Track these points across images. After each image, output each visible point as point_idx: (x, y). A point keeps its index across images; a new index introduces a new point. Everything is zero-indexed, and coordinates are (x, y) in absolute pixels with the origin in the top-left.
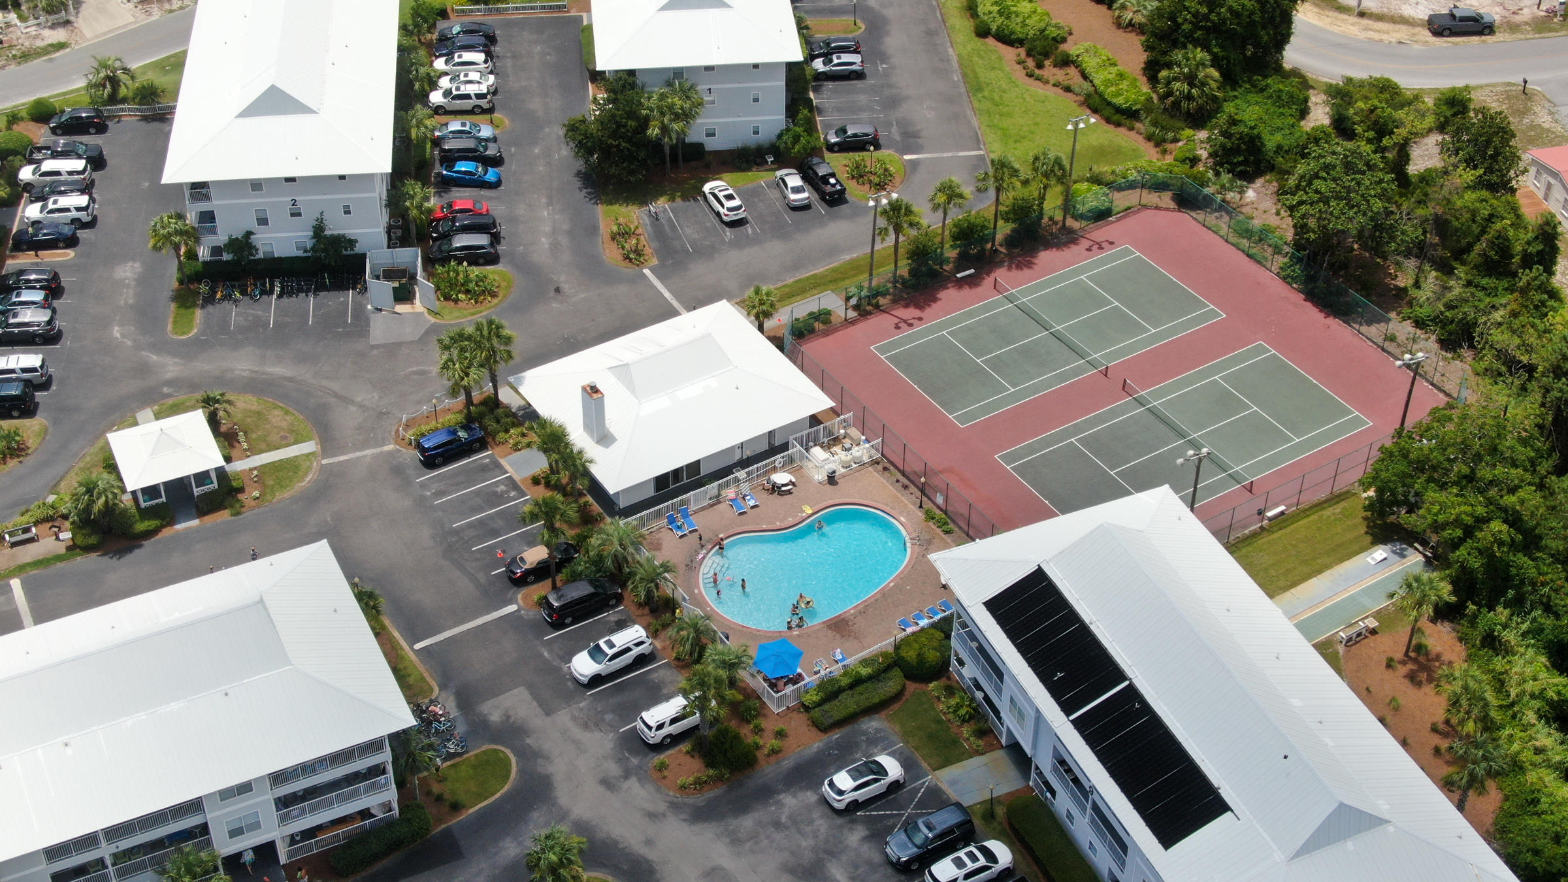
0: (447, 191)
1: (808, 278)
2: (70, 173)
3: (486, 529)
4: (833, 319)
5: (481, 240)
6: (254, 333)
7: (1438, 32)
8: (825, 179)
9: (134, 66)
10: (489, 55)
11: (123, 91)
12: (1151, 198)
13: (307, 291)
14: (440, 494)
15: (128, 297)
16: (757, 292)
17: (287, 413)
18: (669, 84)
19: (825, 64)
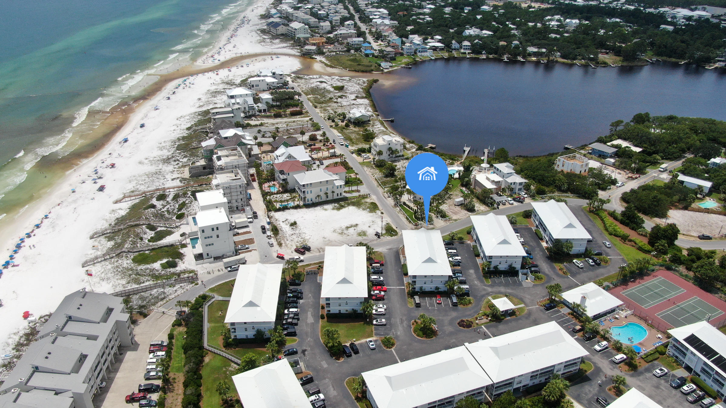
2: (454, 252)
3: (564, 322)
4: (610, 287)
5: (537, 269)
6: (500, 284)
7: (701, 239)
8: (596, 261)
12: (661, 268)
13: (508, 277)
14: (552, 315)
15: (474, 276)
17: (516, 299)
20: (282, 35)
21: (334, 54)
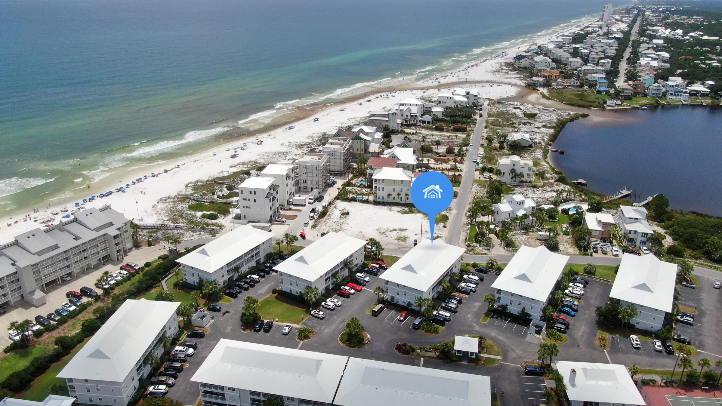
0: (560, 313)
1: (653, 370)
2: (474, 279)
3: (534, 395)
4: (656, 383)
5: (563, 327)
6: (499, 328)
8: (669, 346)
9: (498, 263)
10: (585, 286)
11: (493, 267)
13: (515, 323)
14: (526, 382)
15: (475, 310)
16: (634, 366)
17: (498, 348)
18: (629, 306)
19: (681, 318)
20: (525, 68)
21: (562, 87)
